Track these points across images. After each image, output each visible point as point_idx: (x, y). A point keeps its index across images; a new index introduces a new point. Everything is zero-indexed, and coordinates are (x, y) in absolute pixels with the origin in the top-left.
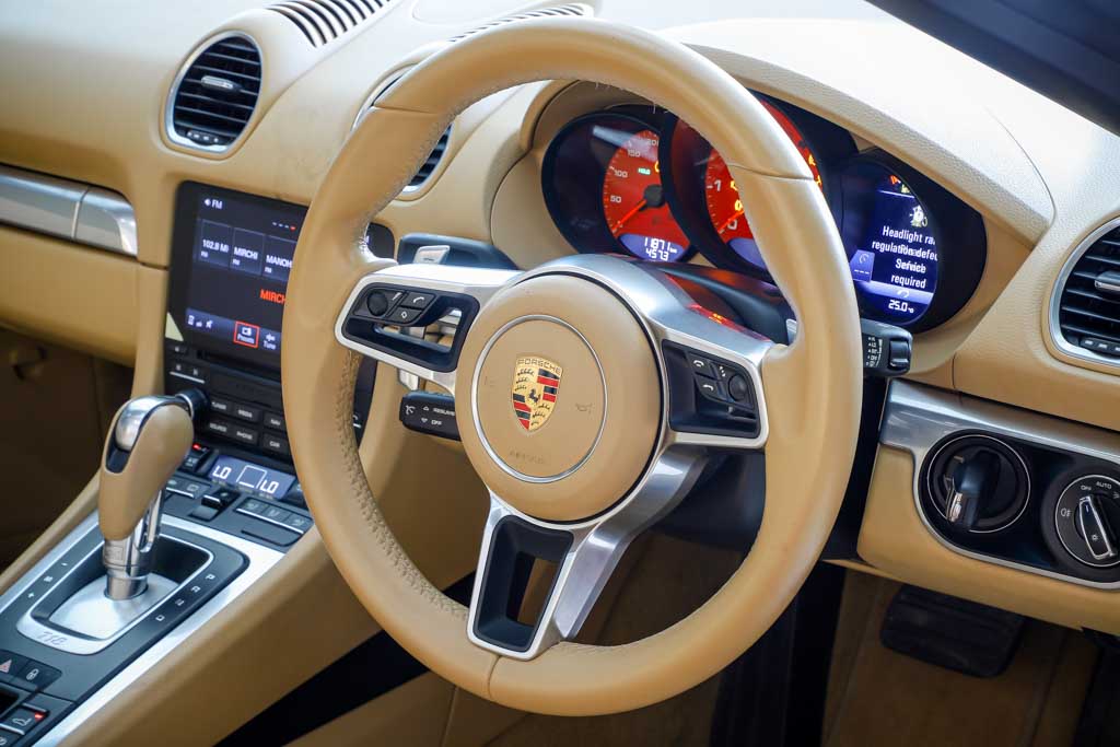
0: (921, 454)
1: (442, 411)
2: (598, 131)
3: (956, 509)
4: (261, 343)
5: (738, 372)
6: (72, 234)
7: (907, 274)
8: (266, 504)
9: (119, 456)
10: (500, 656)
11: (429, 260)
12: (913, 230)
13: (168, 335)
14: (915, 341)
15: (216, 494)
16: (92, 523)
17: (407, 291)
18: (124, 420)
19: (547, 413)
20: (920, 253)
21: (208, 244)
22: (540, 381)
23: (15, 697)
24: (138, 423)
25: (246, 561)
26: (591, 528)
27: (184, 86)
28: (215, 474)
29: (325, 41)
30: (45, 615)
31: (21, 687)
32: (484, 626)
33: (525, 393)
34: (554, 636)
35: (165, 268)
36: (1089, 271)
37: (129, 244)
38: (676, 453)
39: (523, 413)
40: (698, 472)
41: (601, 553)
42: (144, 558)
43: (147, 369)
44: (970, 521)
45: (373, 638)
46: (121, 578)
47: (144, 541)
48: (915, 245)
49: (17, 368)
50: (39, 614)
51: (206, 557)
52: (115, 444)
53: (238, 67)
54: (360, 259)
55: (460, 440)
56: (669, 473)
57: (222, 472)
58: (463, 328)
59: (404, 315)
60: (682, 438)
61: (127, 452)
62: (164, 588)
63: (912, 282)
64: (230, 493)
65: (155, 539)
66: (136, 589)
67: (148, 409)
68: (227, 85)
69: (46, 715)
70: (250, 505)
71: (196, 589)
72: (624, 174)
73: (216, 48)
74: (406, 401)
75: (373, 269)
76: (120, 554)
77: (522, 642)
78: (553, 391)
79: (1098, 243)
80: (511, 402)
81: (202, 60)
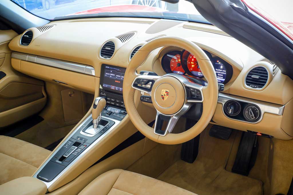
0: (224, 104)
1: (147, 98)
2: (168, 55)
3: (230, 112)
4: (115, 89)
5: (198, 91)
6: (84, 73)
7: (220, 76)
8: (117, 114)
9: (95, 106)
10: (159, 135)
11: (145, 75)
12: (221, 69)
13: (100, 88)
14: (225, 86)
15: (109, 112)
16: (91, 116)
17: (143, 79)
18: (95, 101)
19: (167, 98)
20: (222, 73)
21: (107, 74)
22: (166, 93)
23: (81, 143)
24: (98, 101)
25: (115, 123)
26: (174, 115)
27: (102, 49)
28: (108, 109)
29: (124, 42)
30: (84, 131)
31: (82, 142)
32: (156, 131)
33: (163, 95)
34: (168, 132)
35: (100, 77)
36: (250, 75)
37: (93, 74)
38: (187, 103)
39: (163, 98)
40: (191, 106)
41: (175, 119)
42: (99, 122)
43: (97, 93)
44: (232, 113)
45: (137, 132)
46: (95, 125)
47: (99, 120)
48: (221, 72)
49: (70, 95)
50: (83, 131)
51: (108, 122)
52: (94, 104)
53: (110, 46)
54: (135, 75)
55: (152, 103)
56: (186, 107)
57: (109, 109)
58: (152, 85)
59: (143, 83)
60: (189, 101)
61: (97, 106)
62: (102, 127)
63: (221, 77)
64: (111, 112)
65: (101, 120)
66: (98, 127)
67: (100, 99)
68: (109, 49)
69: (86, 146)
70: (114, 114)
71: (107, 127)
72: (173, 61)
73: (107, 43)
74: (141, 97)
75: (137, 76)
76: (95, 122)
77: (163, 133)
78: (168, 94)
79: (251, 70)
80: (161, 96)
81: (105, 45)
